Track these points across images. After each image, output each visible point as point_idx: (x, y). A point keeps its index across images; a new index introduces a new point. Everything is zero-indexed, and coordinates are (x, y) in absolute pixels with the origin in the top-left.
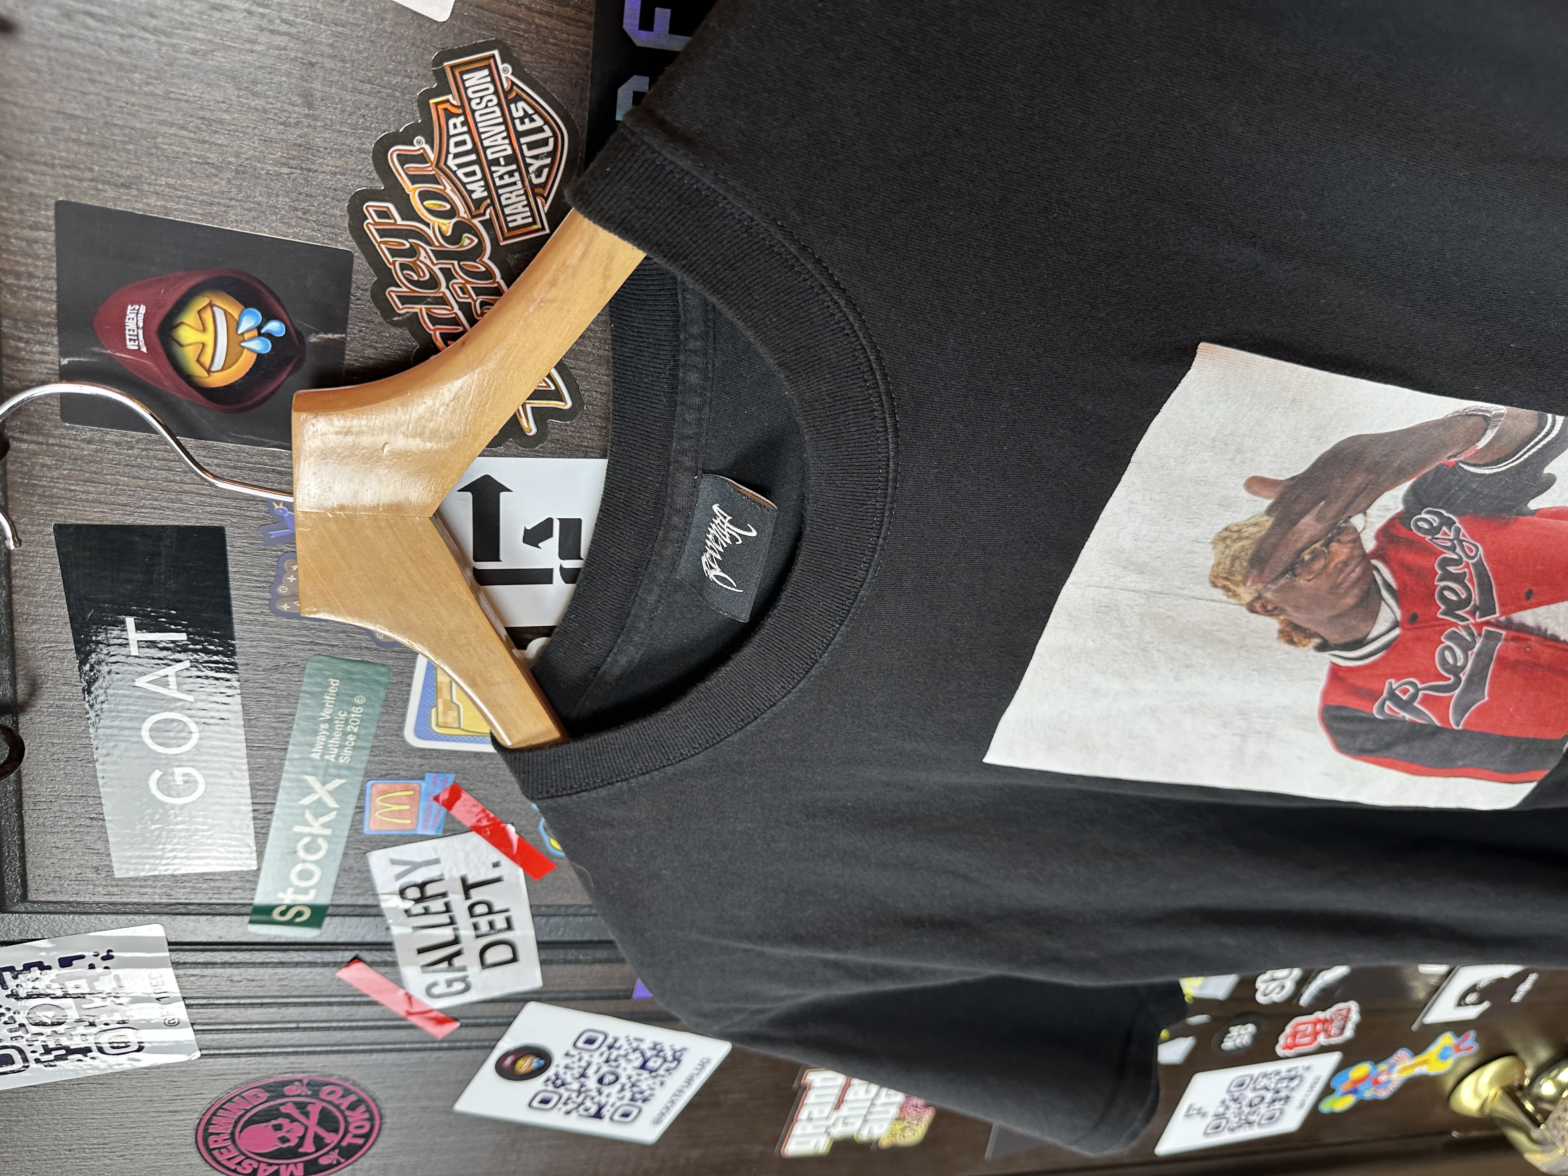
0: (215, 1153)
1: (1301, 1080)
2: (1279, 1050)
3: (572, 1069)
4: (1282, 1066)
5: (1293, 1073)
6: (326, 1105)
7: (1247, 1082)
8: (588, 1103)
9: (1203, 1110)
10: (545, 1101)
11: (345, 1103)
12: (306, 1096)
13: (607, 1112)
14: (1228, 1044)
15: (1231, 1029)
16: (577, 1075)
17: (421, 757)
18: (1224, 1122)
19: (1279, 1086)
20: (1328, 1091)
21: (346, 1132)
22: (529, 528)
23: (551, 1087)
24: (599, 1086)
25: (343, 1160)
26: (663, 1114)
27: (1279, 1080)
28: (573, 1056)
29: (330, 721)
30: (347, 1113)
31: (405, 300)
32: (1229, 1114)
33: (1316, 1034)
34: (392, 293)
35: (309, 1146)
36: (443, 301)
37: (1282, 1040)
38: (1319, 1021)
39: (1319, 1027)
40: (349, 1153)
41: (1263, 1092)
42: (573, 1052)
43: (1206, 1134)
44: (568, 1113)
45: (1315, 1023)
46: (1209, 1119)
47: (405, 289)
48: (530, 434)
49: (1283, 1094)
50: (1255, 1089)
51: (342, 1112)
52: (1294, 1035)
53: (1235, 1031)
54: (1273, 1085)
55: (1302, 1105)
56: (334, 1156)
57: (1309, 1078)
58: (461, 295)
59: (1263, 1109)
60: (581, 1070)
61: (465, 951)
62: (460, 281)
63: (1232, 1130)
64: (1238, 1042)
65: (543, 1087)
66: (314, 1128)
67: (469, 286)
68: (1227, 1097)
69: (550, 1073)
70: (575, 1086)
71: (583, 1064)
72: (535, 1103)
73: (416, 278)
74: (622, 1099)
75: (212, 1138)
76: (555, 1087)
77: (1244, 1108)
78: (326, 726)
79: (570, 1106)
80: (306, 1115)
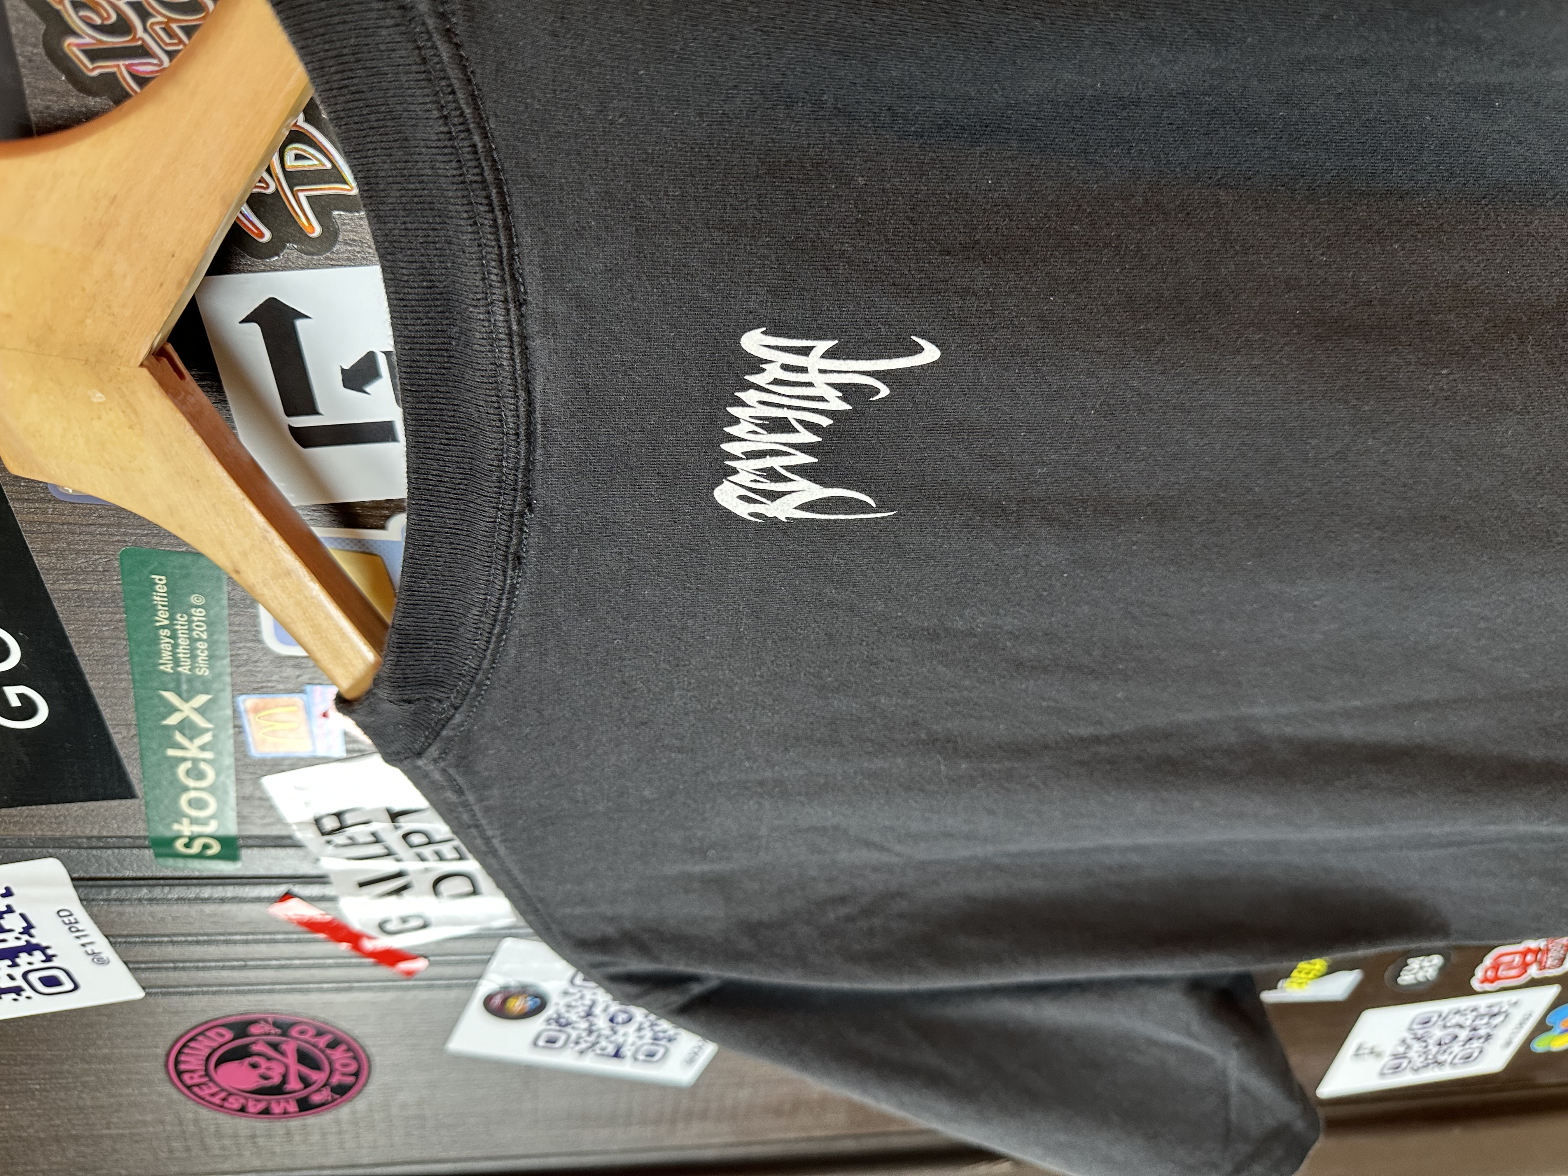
0: (196, 1089)
1: (1506, 1017)
2: (1475, 984)
3: (575, 1007)
4: (1481, 1002)
5: (1495, 1010)
6: (300, 1042)
7: (1434, 1019)
8: (603, 1043)
9: (1377, 1050)
10: (551, 1041)
11: (322, 1042)
12: (276, 1035)
13: (627, 1051)
14: (1406, 978)
15: (1410, 961)
16: (583, 1014)
17: (295, 667)
18: (1405, 1063)
19: (1477, 1022)
20: (1542, 1027)
21: (331, 1072)
22: (346, 367)
23: (554, 1026)
24: (610, 1024)
25: (337, 1096)
26: (696, 1054)
27: (1476, 1017)
28: (572, 994)
29: (171, 627)
30: (329, 1051)
31: (94, 55)
32: (1412, 1054)
33: (1525, 966)
34: (71, 46)
35: (294, 1084)
36: (143, 52)
37: (1479, 972)
38: (1529, 950)
39: (1529, 958)
40: (342, 1091)
41: (1457, 1031)
42: (572, 990)
43: (1382, 1074)
44: (582, 1052)
45: (1524, 954)
46: (1386, 1059)
47: (88, 40)
48: (314, 235)
49: (1483, 1032)
50: (1445, 1027)
51: (323, 1052)
52: (1496, 967)
53: (1414, 963)
54: (1468, 1022)
55: (1508, 1043)
56: (325, 1095)
57: (1517, 1015)
58: (168, 40)
59: (1456, 1048)
60: (586, 1008)
61: (415, 883)
62: (160, 19)
63: (1416, 1070)
64: (1421, 977)
65: (544, 1027)
66: (295, 1067)
67: (174, 26)
68: (1408, 1036)
69: (549, 1012)
70: (584, 1025)
71: (588, 1002)
72: (541, 1043)
73: (98, 21)
74: (641, 1038)
75: (186, 1077)
76: (560, 1025)
77: (1430, 1047)
78: (167, 632)
79: (583, 1046)
80: (283, 1053)
